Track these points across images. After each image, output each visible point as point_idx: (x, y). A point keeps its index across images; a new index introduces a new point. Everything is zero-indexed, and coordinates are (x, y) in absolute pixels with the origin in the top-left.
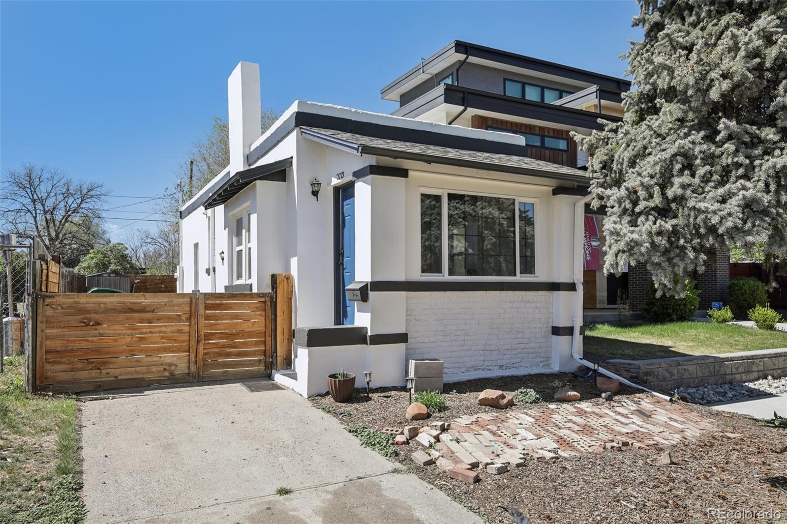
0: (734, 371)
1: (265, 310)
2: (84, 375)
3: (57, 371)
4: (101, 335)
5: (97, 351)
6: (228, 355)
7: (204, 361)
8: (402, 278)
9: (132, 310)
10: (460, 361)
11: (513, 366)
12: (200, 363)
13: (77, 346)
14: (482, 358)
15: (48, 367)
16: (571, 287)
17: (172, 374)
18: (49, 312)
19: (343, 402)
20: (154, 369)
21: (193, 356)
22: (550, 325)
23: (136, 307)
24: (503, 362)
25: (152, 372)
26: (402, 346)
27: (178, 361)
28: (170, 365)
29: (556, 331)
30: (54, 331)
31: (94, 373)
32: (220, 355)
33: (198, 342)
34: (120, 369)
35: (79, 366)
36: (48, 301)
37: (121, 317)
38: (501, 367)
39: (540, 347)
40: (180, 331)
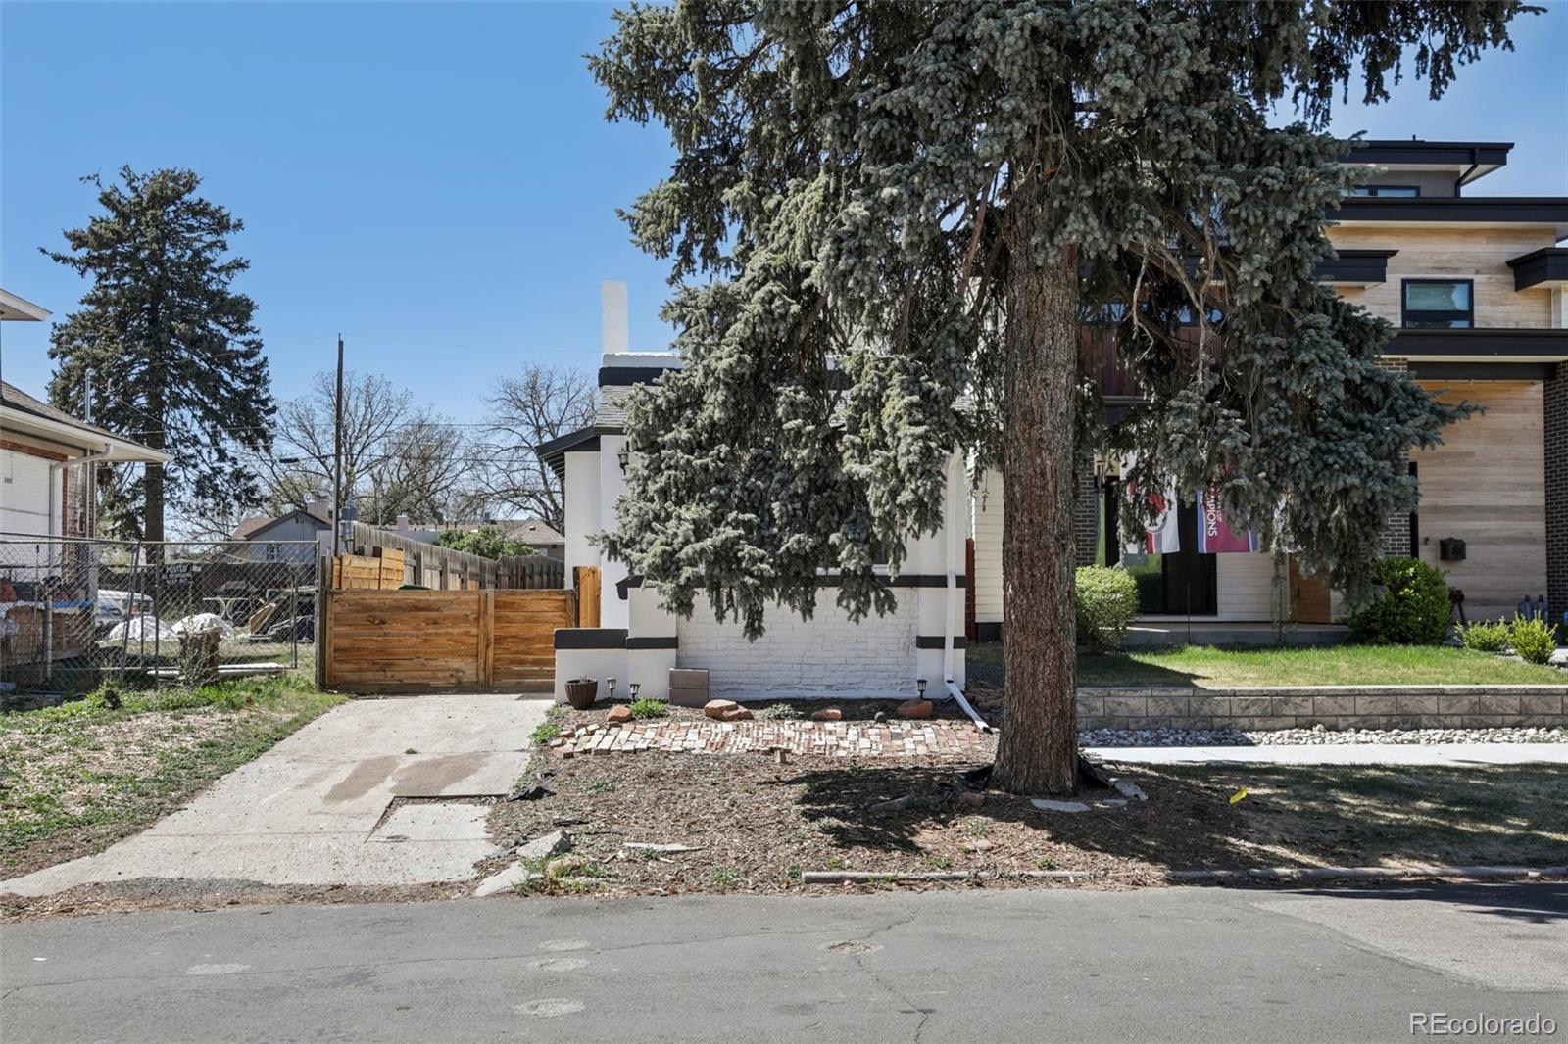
1: (565, 610)
2: (369, 675)
3: (345, 670)
4: (386, 634)
5: (382, 651)
6: (522, 663)
7: (495, 668)
9: (417, 609)
10: (764, 675)
11: (850, 686)
12: (490, 670)
13: (363, 645)
14: (798, 674)
15: (336, 665)
17: (459, 682)
18: (337, 608)
20: (440, 674)
21: (482, 661)
22: (915, 634)
23: (421, 605)
24: (832, 681)
25: (438, 678)
26: (672, 652)
27: (469, 669)
28: (457, 671)
29: (925, 643)
30: (343, 629)
31: (380, 675)
32: (513, 662)
33: (488, 646)
34: (404, 673)
35: (366, 666)
36: (336, 597)
37: (405, 616)
38: (829, 687)
39: (897, 664)
40: (467, 633)
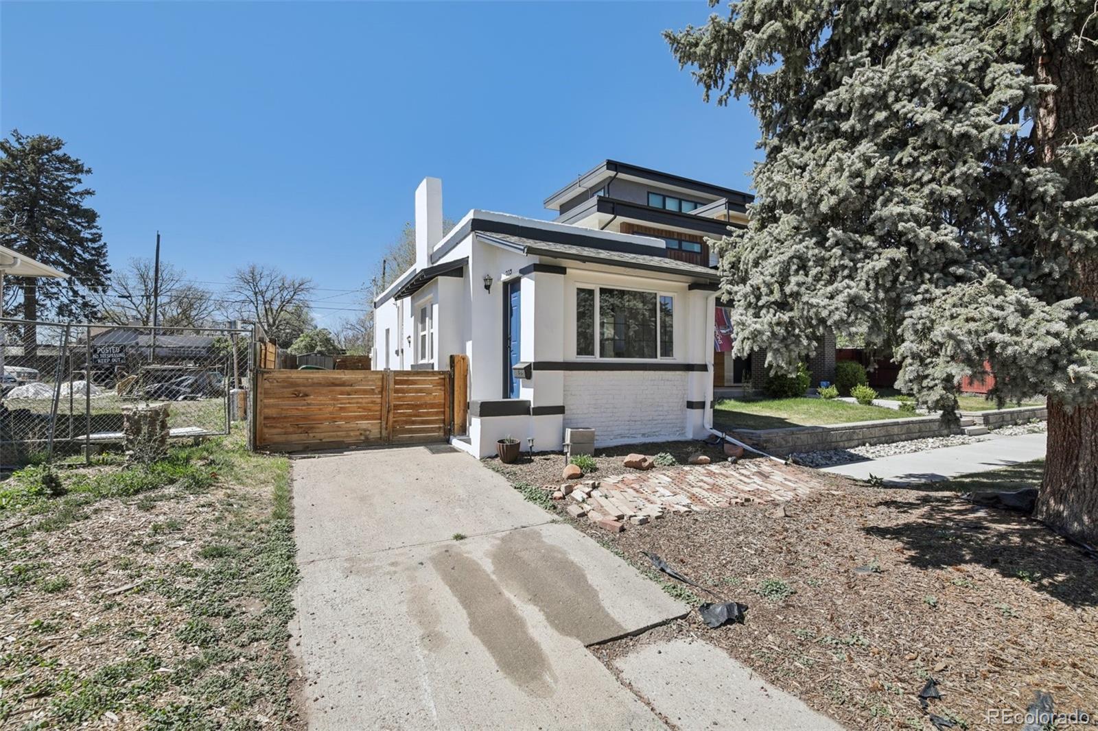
0: (838, 439)
1: (444, 385)
2: (294, 437)
3: (273, 434)
4: (309, 404)
5: (305, 418)
6: (414, 423)
7: (394, 427)
8: (560, 359)
9: (334, 385)
10: (609, 429)
11: (654, 434)
12: (390, 429)
13: (289, 413)
14: (627, 427)
15: (266, 430)
16: (704, 368)
17: (367, 438)
18: (267, 385)
19: (510, 463)
20: (352, 434)
21: (384, 423)
22: (686, 400)
23: (337, 382)
24: (646, 431)
25: (350, 436)
26: (561, 416)
27: (371, 427)
28: (365, 430)
29: (691, 405)
30: (272, 401)
31: (303, 436)
32: (407, 423)
33: (388, 412)
34: (324, 433)
35: (291, 430)
36: (266, 376)
37: (325, 390)
38: (643, 435)
39: (677, 419)
40: (373, 402)
